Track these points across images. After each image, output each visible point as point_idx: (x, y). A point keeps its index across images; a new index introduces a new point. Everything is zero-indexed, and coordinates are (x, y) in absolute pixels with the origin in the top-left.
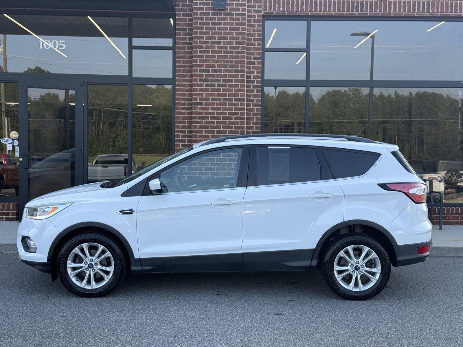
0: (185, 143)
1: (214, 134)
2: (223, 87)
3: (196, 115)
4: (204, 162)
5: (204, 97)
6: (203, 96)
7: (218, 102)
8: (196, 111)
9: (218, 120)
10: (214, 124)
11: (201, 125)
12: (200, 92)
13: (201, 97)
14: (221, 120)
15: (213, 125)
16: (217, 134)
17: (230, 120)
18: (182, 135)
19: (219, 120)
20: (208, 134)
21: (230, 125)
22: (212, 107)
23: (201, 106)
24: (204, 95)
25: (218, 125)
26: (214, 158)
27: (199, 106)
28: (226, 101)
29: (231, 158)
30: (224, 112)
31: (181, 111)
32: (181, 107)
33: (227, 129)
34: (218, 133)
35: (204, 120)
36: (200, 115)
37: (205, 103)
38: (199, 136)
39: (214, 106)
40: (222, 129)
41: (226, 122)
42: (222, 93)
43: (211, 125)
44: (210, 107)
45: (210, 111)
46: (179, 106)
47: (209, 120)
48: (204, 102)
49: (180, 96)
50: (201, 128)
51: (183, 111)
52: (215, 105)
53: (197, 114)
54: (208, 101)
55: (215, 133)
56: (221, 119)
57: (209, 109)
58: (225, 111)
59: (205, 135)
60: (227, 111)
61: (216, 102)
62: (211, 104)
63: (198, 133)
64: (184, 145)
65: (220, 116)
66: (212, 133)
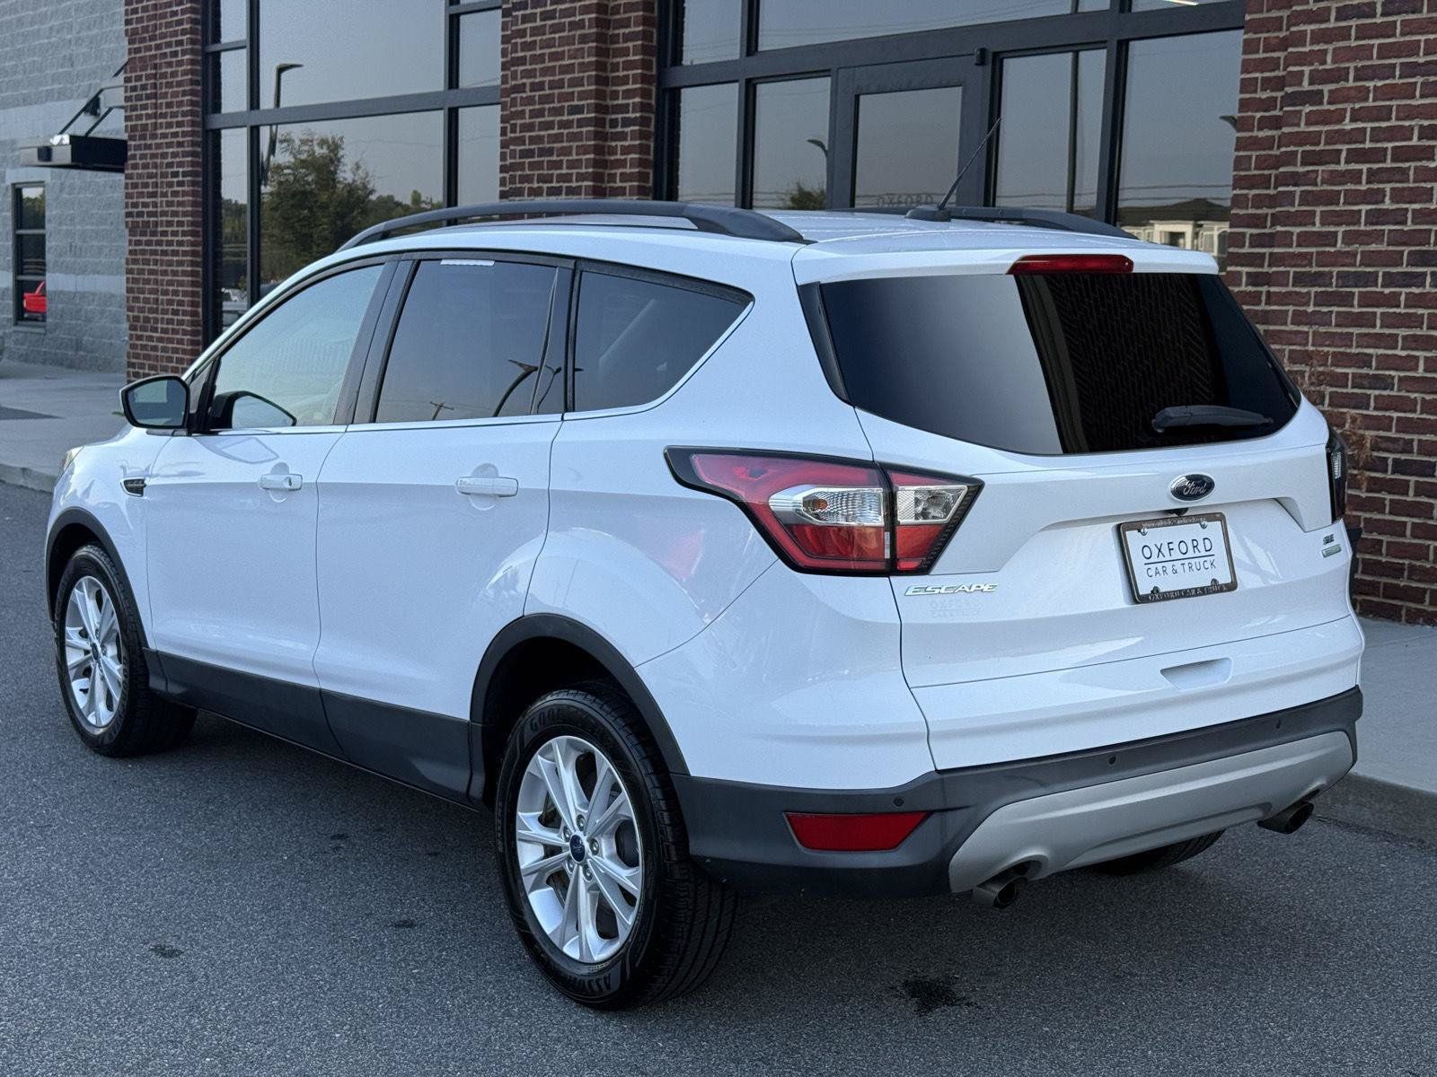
0: (1262, 266)
1: (1356, 228)
2: (1406, 12)
3: (1292, 148)
4: (1310, 348)
5: (1329, 66)
6: (1324, 62)
7: (1380, 84)
8: (1295, 129)
9: (1375, 166)
10: (1360, 183)
11: (1309, 188)
12: (1316, 48)
13: (1317, 66)
14: (1389, 164)
15: (1353, 187)
16: (1370, 228)
17: (1424, 163)
18: (1251, 235)
19: (1381, 165)
20: (1332, 229)
21: (1423, 185)
22: (1357, 106)
23: (1314, 108)
24: (1329, 58)
25: (1375, 186)
26: (1350, 330)
27: (1308, 109)
28: (1414, 76)
29: (1418, 332)
30: (1402, 127)
31: (1255, 133)
32: (1258, 115)
33: (1410, 202)
34: (1372, 224)
35: (1320, 168)
36: (1308, 148)
37: (1331, 92)
38: (1299, 235)
39: (1366, 104)
40: (1388, 204)
41: (1405, 171)
42: (1402, 39)
43: (1349, 186)
44: (1348, 106)
45: (1348, 125)
46: (1250, 114)
47: (1342, 167)
48: (1326, 88)
49: (1256, 71)
50: (1308, 205)
51: (1261, 134)
52: (1366, 99)
53: (1295, 145)
54: (1342, 84)
55: (1358, 223)
56: (1389, 160)
57: (1343, 120)
58: (1407, 123)
59: (1319, 234)
60: (1413, 123)
61: (1371, 84)
62: (1352, 93)
63: (1294, 225)
64: (1257, 274)
65: (1386, 145)
66: (1348, 224)
